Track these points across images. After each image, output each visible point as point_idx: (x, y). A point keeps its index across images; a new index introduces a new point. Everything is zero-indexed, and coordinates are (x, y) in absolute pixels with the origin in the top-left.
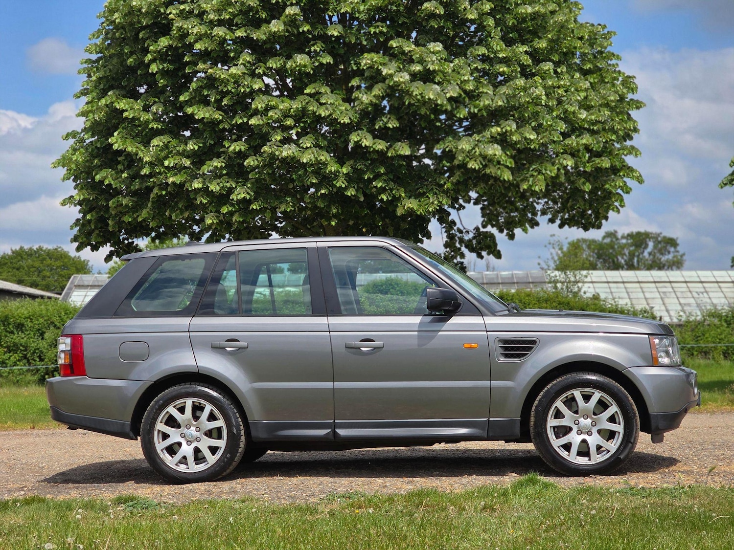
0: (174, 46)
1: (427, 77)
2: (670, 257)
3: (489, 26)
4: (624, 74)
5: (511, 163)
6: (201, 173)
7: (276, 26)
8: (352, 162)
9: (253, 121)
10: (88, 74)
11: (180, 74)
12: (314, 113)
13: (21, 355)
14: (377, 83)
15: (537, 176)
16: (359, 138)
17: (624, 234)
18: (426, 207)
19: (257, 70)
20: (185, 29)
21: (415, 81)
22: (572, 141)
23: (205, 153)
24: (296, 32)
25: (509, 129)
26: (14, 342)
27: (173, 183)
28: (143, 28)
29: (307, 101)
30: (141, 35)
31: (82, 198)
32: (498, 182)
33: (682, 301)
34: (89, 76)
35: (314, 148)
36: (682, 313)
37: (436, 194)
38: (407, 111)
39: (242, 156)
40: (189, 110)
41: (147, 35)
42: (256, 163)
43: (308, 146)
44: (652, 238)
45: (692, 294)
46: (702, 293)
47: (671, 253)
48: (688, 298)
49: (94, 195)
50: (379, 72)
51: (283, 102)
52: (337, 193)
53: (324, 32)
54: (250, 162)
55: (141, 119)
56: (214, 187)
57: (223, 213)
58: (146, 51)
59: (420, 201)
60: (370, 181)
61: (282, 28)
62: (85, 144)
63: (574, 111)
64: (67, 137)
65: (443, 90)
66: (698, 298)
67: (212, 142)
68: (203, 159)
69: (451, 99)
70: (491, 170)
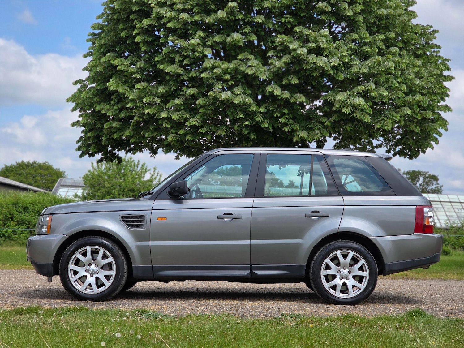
0: (153, 24)
1: (318, 51)
2: (433, 187)
3: (360, 21)
4: (443, 58)
5: (370, 111)
6: (167, 107)
7: (221, 14)
8: (266, 105)
9: (203, 75)
10: (93, 43)
11: (156, 43)
12: (243, 72)
13: (26, 227)
14: (285, 54)
15: (386, 120)
16: (272, 90)
17: (404, 171)
18: (313, 137)
19: (207, 42)
20: (161, 14)
21: (311, 54)
22: (410, 98)
23: (169, 95)
24: (234, 19)
25: (370, 88)
26: (22, 219)
27: (148, 113)
28: (133, 12)
29: (239, 64)
30: (131, 17)
31: (86, 122)
32: (360, 123)
33: (448, 214)
34: (94, 43)
35: (243, 95)
36: (448, 222)
37: (319, 128)
38: (304, 74)
39: (194, 98)
40: (161, 67)
41: (135, 18)
42: (204, 102)
43: (239, 93)
44: (423, 175)
45: (454, 210)
46: (461, 209)
47: (434, 185)
48: (451, 212)
49: (94, 121)
50: (287, 47)
51: (223, 64)
52: (255, 125)
53: (252, 20)
54: (200, 101)
55: (129, 71)
56: (175, 117)
57: (180, 135)
58: (134, 27)
59: (308, 133)
60: (278, 118)
61: (225, 15)
62: (87, 88)
63: (412, 78)
64: (76, 83)
65: (328, 61)
66: (458, 212)
67: (175, 88)
68: (168, 99)
69: (333, 67)
70: (357, 115)
